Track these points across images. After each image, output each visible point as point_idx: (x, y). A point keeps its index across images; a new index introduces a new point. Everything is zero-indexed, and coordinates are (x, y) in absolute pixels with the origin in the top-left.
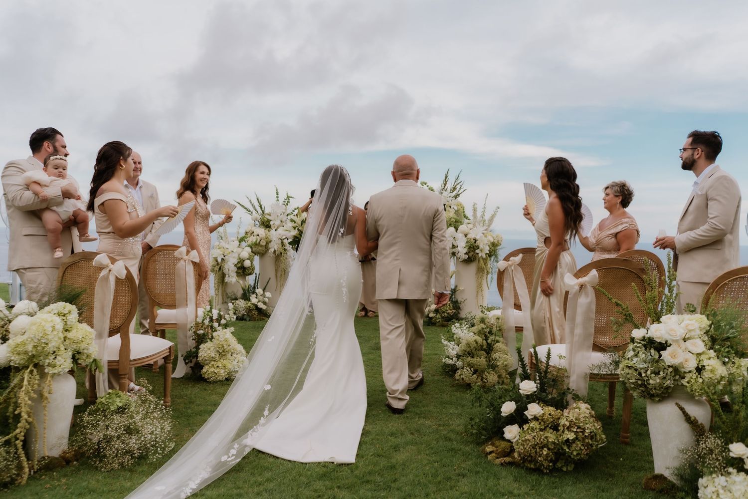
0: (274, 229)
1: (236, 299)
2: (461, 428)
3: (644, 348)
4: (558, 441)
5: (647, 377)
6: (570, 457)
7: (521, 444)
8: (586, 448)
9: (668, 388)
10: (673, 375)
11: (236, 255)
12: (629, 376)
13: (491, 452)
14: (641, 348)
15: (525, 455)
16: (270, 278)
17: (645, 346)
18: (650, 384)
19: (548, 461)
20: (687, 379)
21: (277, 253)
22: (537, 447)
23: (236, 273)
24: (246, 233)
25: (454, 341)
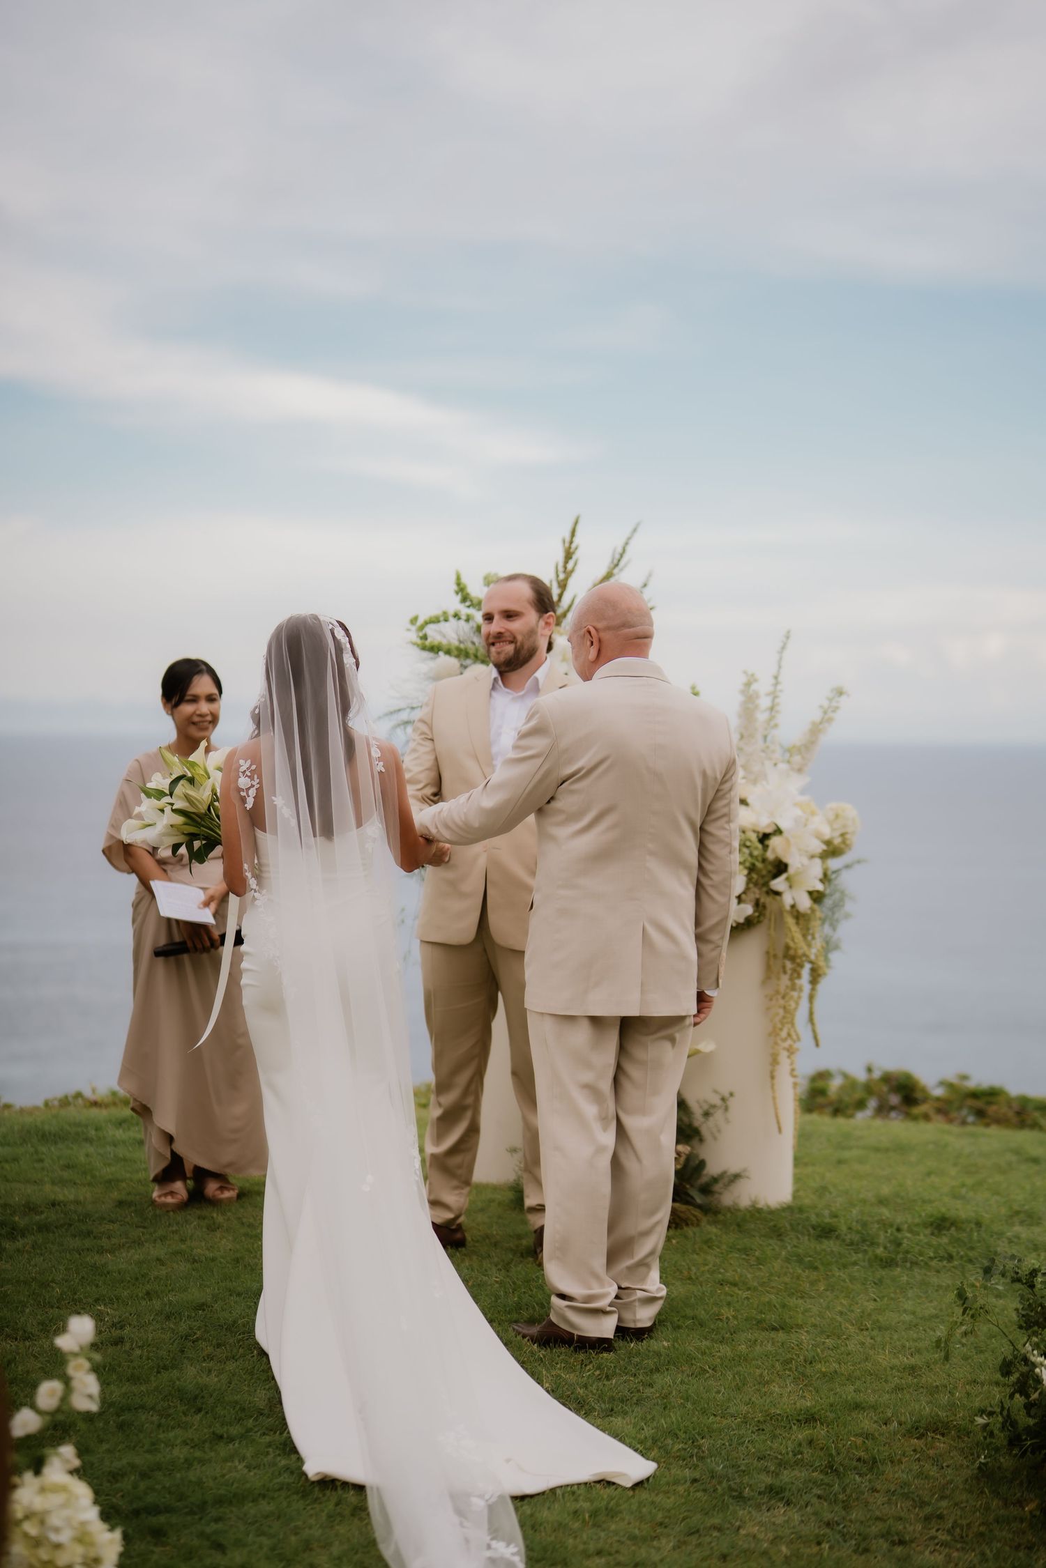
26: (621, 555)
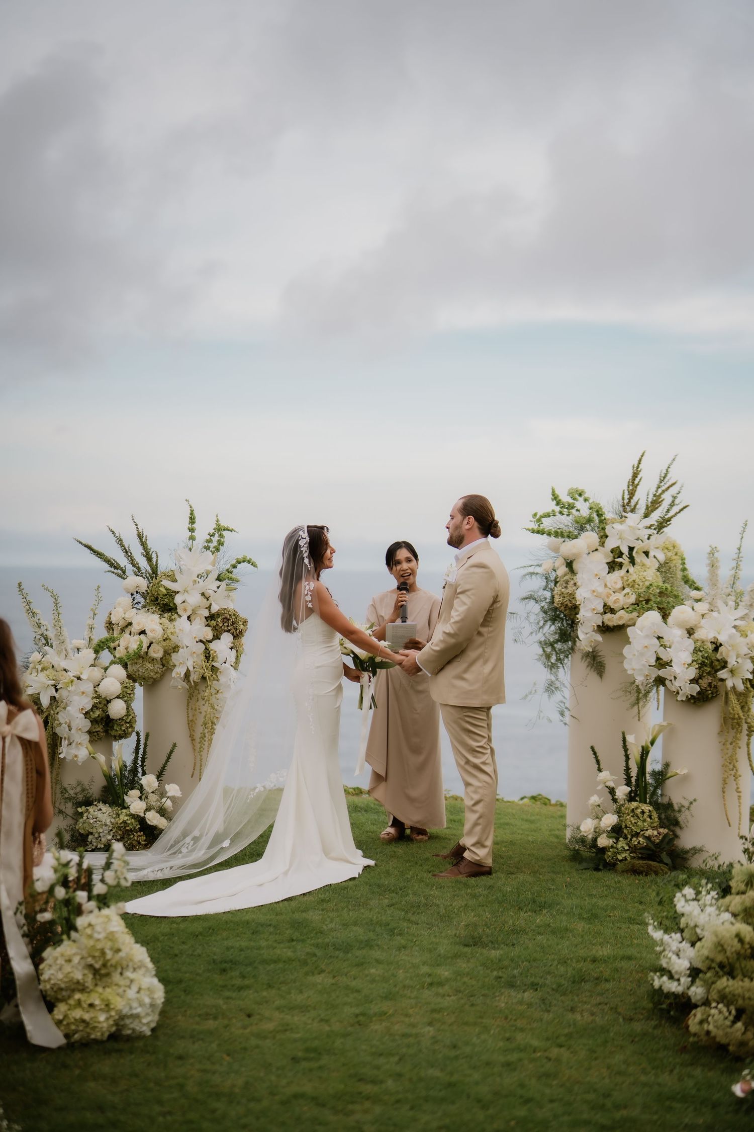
0: (185, 617)
1: (88, 803)
11: (89, 688)
16: (175, 745)
21: (194, 677)
23: (89, 732)
24: (110, 626)
25: (682, 931)
26: (666, 475)
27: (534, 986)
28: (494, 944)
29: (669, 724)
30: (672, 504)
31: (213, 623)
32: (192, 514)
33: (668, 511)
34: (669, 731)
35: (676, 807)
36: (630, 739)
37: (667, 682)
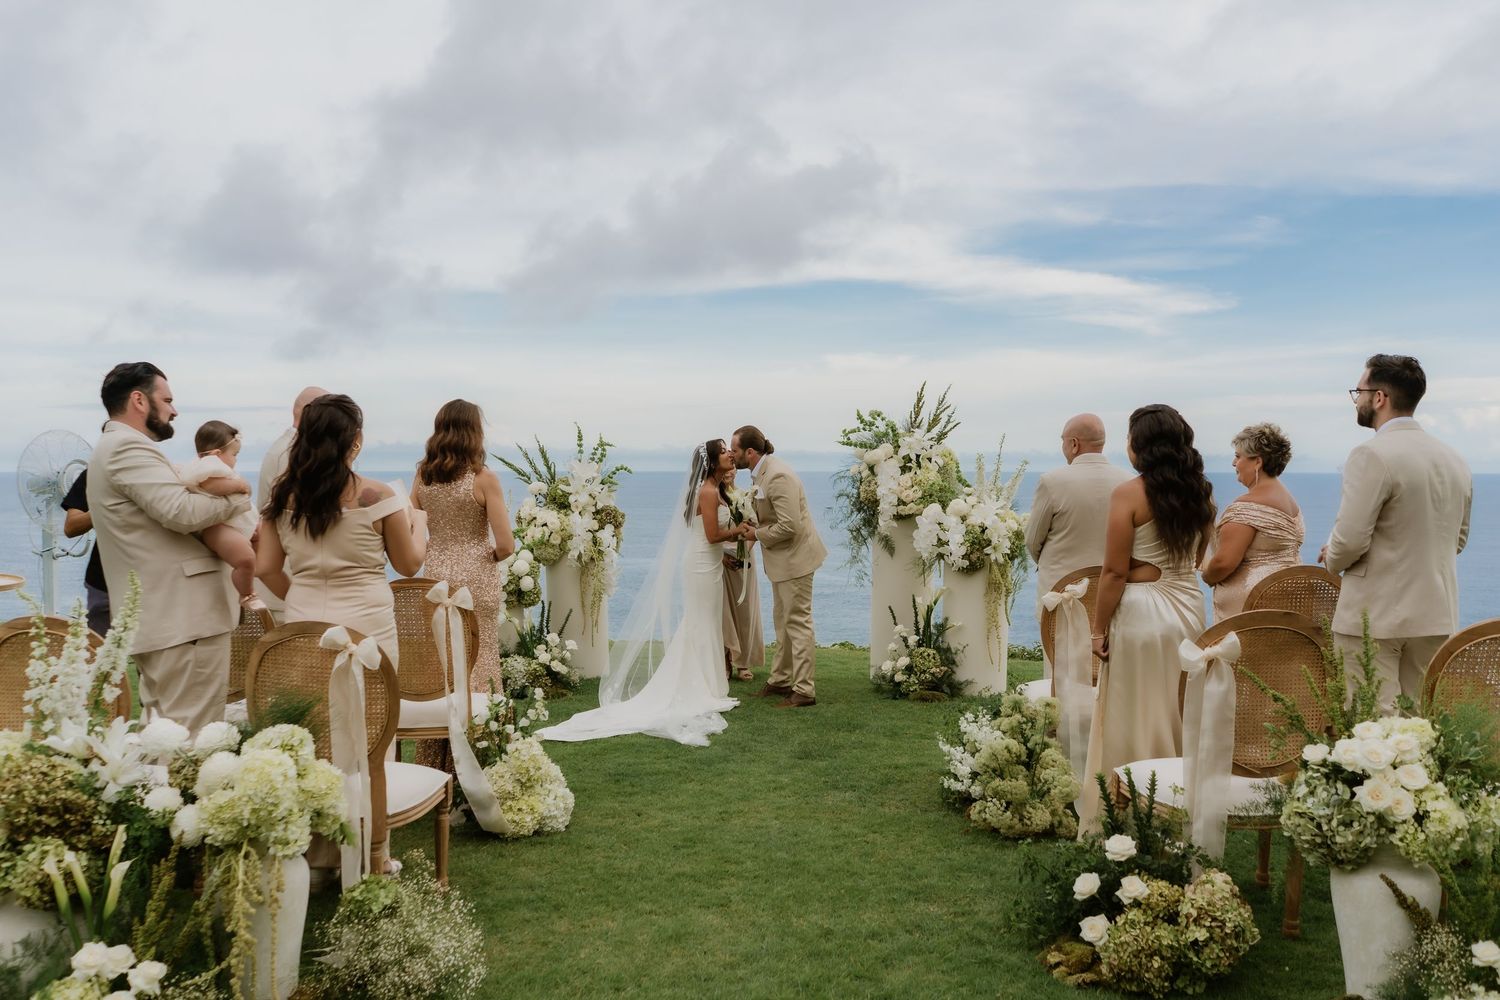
0: (577, 513)
2: (996, 919)
3: (1324, 781)
4: (1178, 941)
5: (1332, 831)
6: (1199, 970)
7: (1114, 950)
8: (1228, 954)
9: (1367, 849)
10: (1376, 826)
12: (1299, 830)
13: (1058, 965)
14: (1319, 780)
15: (1122, 970)
16: (571, 611)
17: (1327, 776)
18: (1336, 843)
19: (1162, 980)
20: (1399, 835)
21: (585, 558)
22: (1142, 955)
23: (506, 602)
24: (519, 520)
25: (964, 745)
27: (853, 788)
28: (821, 757)
29: (948, 589)
30: (948, 422)
31: (599, 517)
32: (579, 433)
33: (945, 427)
34: (948, 593)
35: (953, 651)
36: (919, 600)
37: (945, 557)
